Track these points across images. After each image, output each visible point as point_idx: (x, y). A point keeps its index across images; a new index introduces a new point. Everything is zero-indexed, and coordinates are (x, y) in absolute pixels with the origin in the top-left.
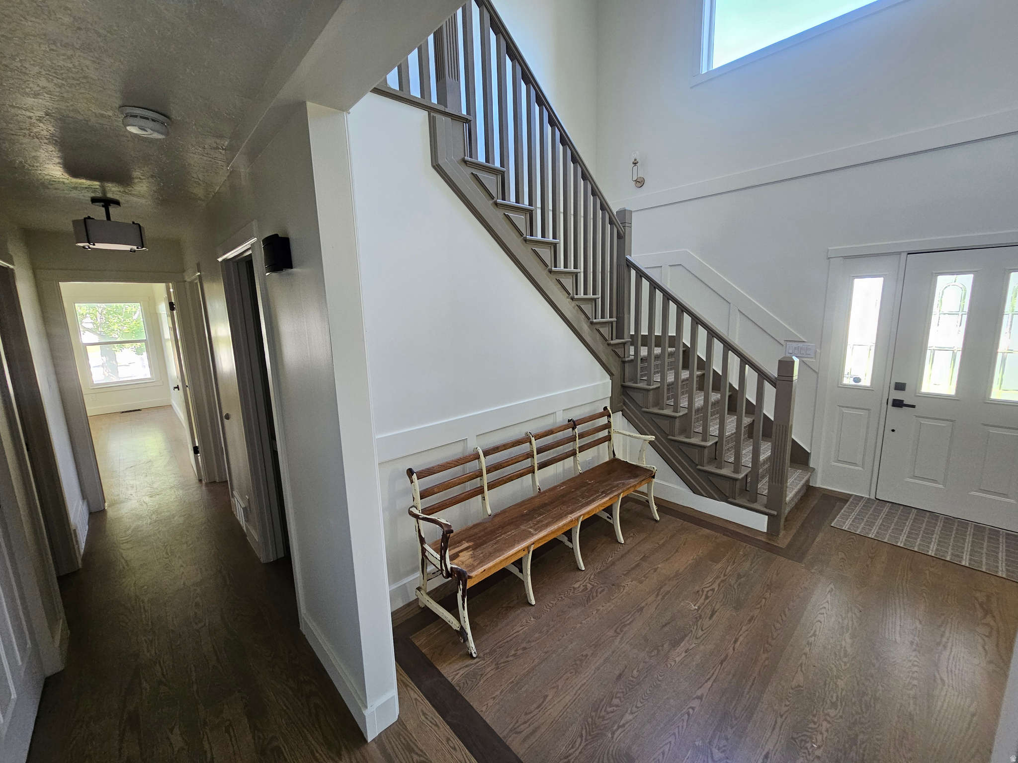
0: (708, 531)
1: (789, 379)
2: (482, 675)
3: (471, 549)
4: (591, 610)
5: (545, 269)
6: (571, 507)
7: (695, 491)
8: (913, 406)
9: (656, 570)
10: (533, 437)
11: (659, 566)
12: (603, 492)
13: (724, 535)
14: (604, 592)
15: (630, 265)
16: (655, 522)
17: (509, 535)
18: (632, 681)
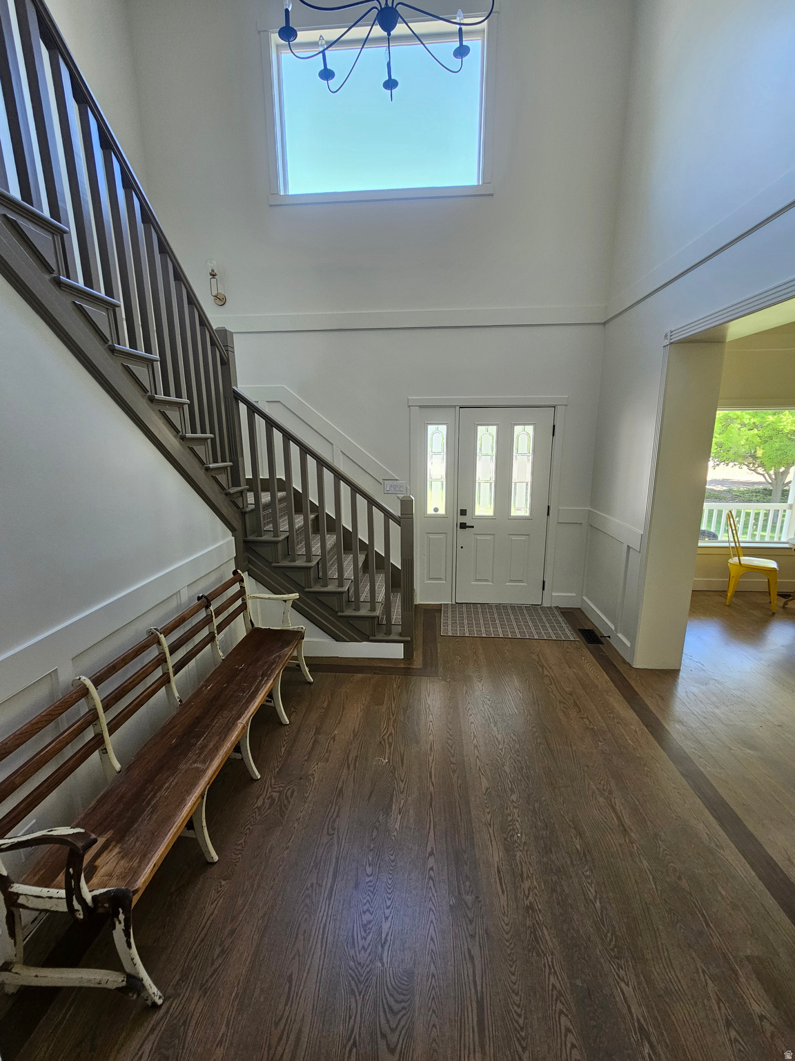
0: (360, 675)
1: (410, 516)
2: (185, 1022)
3: (113, 843)
4: (291, 825)
5: (145, 396)
6: (235, 709)
7: (337, 639)
8: (473, 527)
9: (334, 738)
10: (161, 634)
11: (336, 732)
12: (263, 676)
13: (374, 674)
14: (296, 793)
15: (238, 397)
16: (309, 685)
17: (167, 788)
18: (370, 881)
